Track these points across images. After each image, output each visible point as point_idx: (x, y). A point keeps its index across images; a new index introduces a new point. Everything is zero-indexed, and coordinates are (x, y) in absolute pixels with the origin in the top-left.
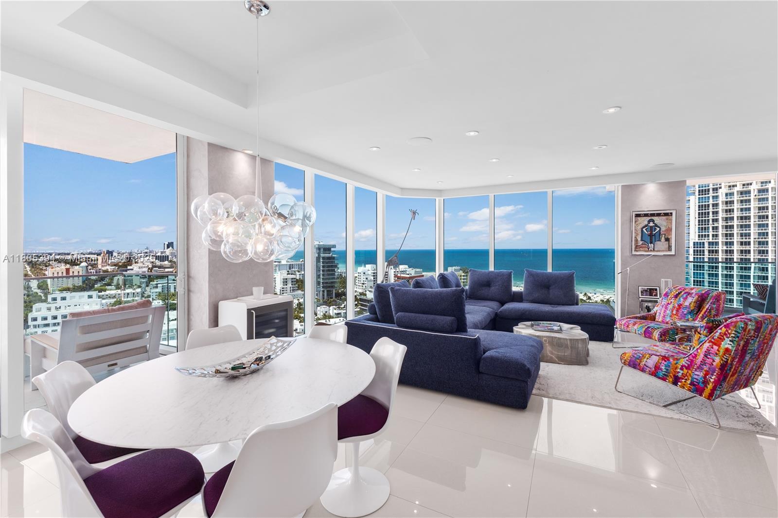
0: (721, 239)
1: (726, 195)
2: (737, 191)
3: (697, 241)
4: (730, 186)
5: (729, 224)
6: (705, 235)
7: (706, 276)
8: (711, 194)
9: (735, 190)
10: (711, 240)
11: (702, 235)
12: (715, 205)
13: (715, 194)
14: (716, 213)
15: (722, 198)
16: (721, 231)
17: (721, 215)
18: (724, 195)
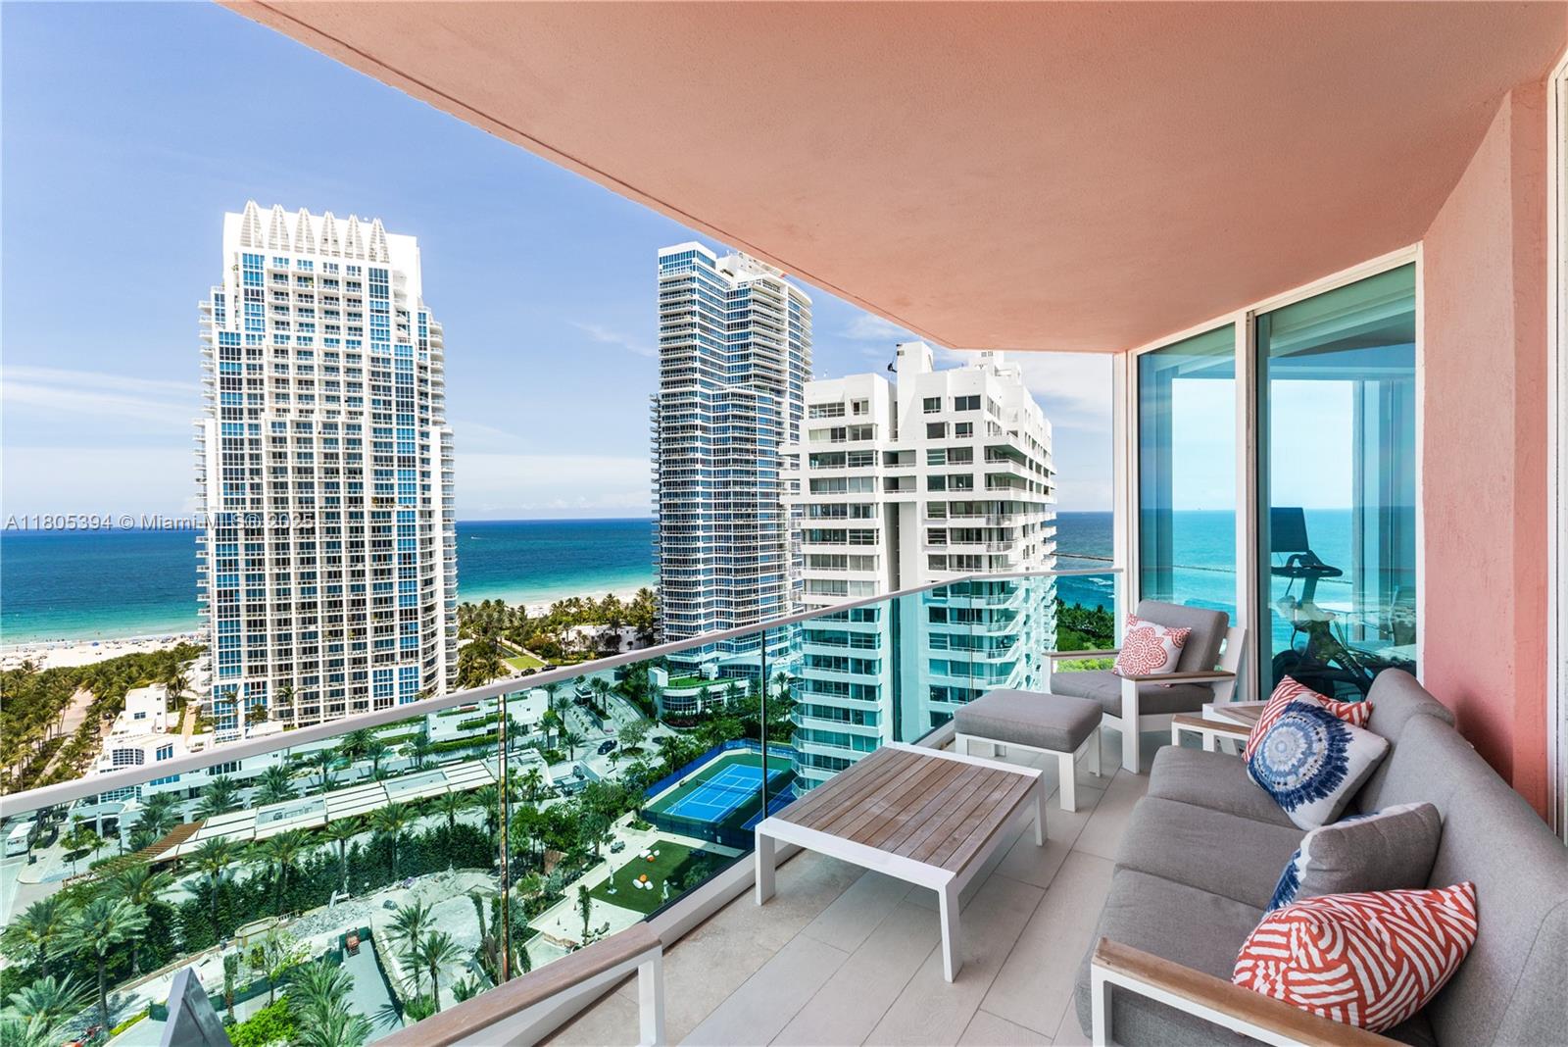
0: (267, 508)
1: (274, 425)
2: (292, 421)
3: (222, 511)
4: (278, 410)
5: (280, 480)
6: (237, 499)
7: (242, 581)
8: (246, 420)
9: (289, 418)
10: (248, 510)
11: (232, 499)
12: (255, 443)
13: (254, 422)
14: (256, 458)
15: (266, 432)
16: (267, 494)
17: (266, 462)
18: (270, 425)
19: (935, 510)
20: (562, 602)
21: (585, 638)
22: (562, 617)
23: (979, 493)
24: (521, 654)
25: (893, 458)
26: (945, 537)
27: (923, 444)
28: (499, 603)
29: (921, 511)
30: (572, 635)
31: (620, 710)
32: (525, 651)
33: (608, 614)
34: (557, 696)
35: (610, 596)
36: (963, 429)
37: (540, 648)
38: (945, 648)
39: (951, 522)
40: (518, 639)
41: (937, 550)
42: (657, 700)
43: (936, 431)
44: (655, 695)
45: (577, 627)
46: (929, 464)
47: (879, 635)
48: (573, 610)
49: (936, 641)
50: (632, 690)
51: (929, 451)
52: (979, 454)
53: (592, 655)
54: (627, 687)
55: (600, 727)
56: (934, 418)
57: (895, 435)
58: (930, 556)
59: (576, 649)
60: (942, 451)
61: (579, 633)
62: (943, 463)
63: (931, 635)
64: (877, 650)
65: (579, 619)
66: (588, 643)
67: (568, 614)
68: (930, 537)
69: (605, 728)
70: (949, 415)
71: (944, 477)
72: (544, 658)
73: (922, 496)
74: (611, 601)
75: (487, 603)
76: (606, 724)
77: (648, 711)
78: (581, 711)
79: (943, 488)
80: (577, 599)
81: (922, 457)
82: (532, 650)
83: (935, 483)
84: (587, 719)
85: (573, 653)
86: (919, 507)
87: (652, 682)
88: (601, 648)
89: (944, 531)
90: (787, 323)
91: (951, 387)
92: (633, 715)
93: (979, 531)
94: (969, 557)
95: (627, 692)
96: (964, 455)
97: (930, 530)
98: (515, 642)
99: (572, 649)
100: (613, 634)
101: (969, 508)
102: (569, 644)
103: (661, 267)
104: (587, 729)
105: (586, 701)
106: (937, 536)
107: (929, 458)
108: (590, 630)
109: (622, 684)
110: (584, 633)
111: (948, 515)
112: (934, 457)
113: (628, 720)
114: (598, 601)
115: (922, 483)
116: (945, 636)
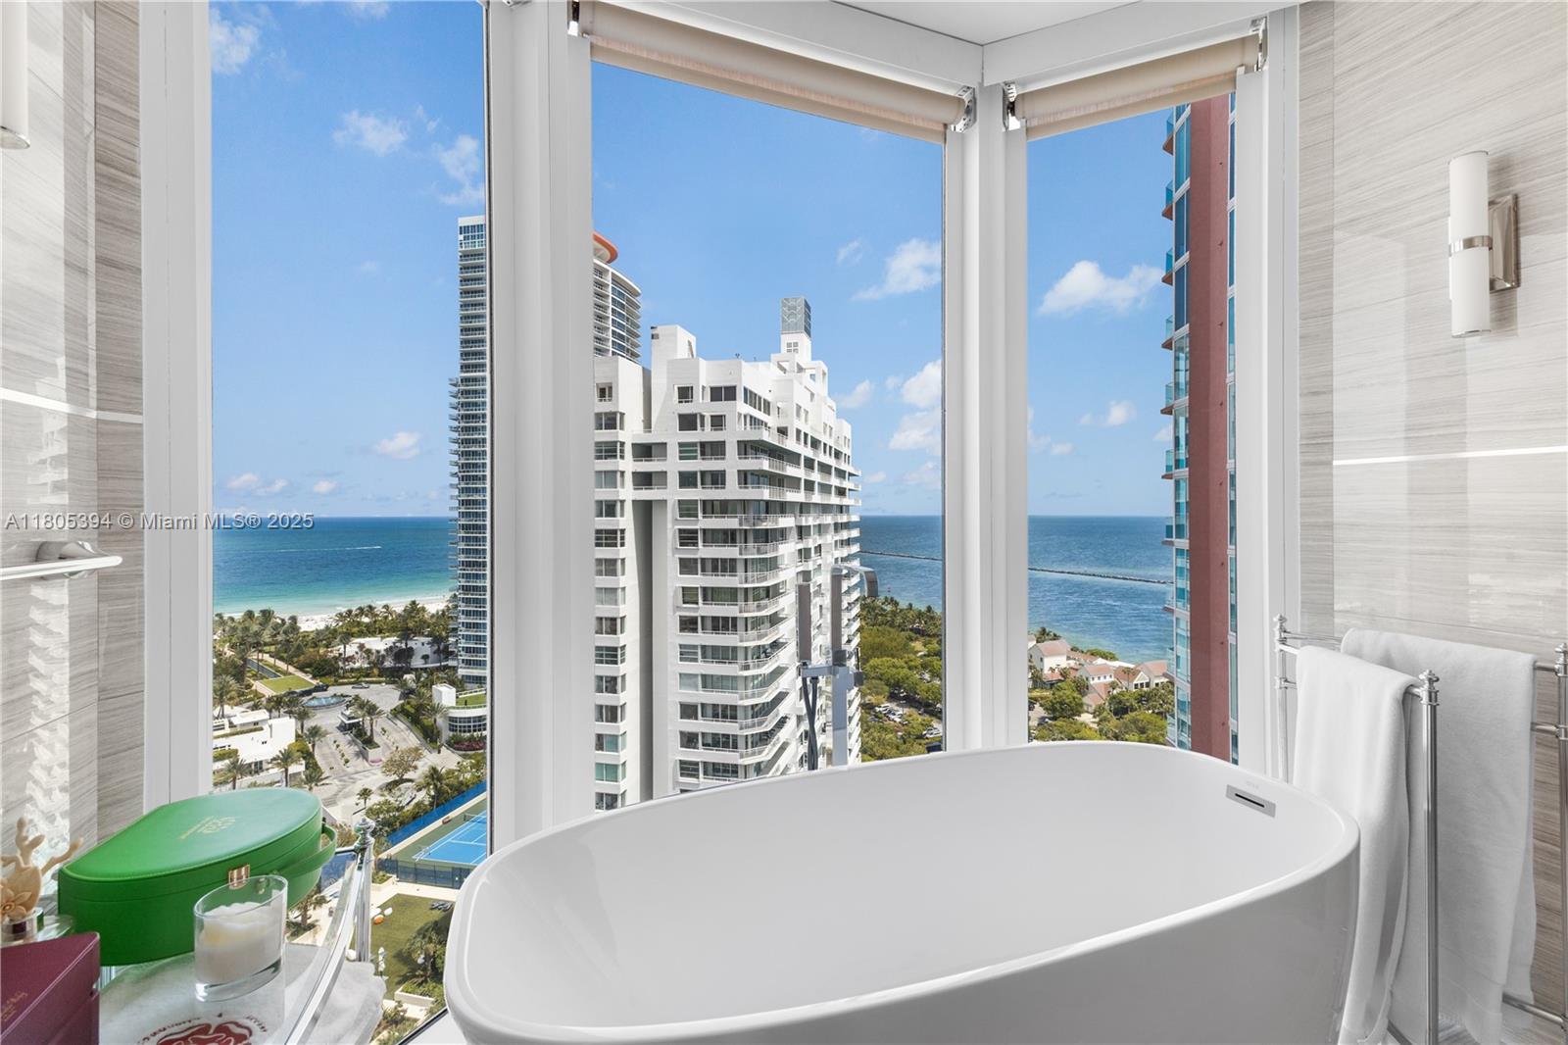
19: (687, 509)
20: (350, 612)
21: (369, 652)
22: (351, 627)
23: (732, 491)
24: (286, 673)
25: (644, 451)
26: (696, 538)
27: (672, 436)
28: (267, 615)
29: (672, 510)
30: (351, 649)
31: (395, 736)
32: (291, 669)
33: (409, 624)
34: (309, 724)
35: (414, 603)
36: (718, 422)
37: (309, 665)
38: (696, 660)
39: (703, 523)
40: (285, 655)
41: (689, 553)
42: (441, 721)
43: (688, 422)
44: (438, 716)
45: (362, 640)
46: (681, 458)
47: (623, 647)
48: (366, 620)
49: (687, 653)
50: (412, 711)
51: (681, 445)
52: (731, 450)
53: (376, 671)
54: (407, 707)
55: (366, 758)
56: (687, 408)
57: (648, 425)
58: (681, 559)
59: (357, 665)
60: (694, 444)
61: (361, 646)
62: (695, 458)
63: (681, 646)
64: (620, 665)
65: (371, 631)
66: (373, 658)
67: (359, 624)
68: (681, 538)
69: (370, 759)
70: (702, 405)
71: (695, 473)
72: (314, 677)
73: (672, 493)
74: (414, 609)
75: (250, 614)
76: (372, 753)
77: (430, 736)
78: (344, 739)
79: (695, 486)
80: (370, 607)
81: (673, 451)
82: (301, 668)
83: (687, 480)
84: (350, 750)
85: (352, 670)
86: (670, 505)
87: (436, 701)
88: (388, 663)
89: (695, 531)
90: (610, 311)
91: (707, 375)
92: (411, 739)
93: (733, 532)
94: (724, 561)
95: (407, 714)
96: (716, 449)
97: (680, 531)
98: (282, 659)
99: (352, 665)
100: (403, 646)
101: (724, 508)
102: (351, 659)
103: (461, 237)
104: (347, 761)
105: (351, 726)
106: (687, 538)
107: (681, 452)
108: (378, 644)
109: (403, 705)
110: (367, 646)
111: (700, 515)
112: (687, 452)
113: (403, 746)
114: (399, 609)
115: (673, 480)
116: (695, 647)
